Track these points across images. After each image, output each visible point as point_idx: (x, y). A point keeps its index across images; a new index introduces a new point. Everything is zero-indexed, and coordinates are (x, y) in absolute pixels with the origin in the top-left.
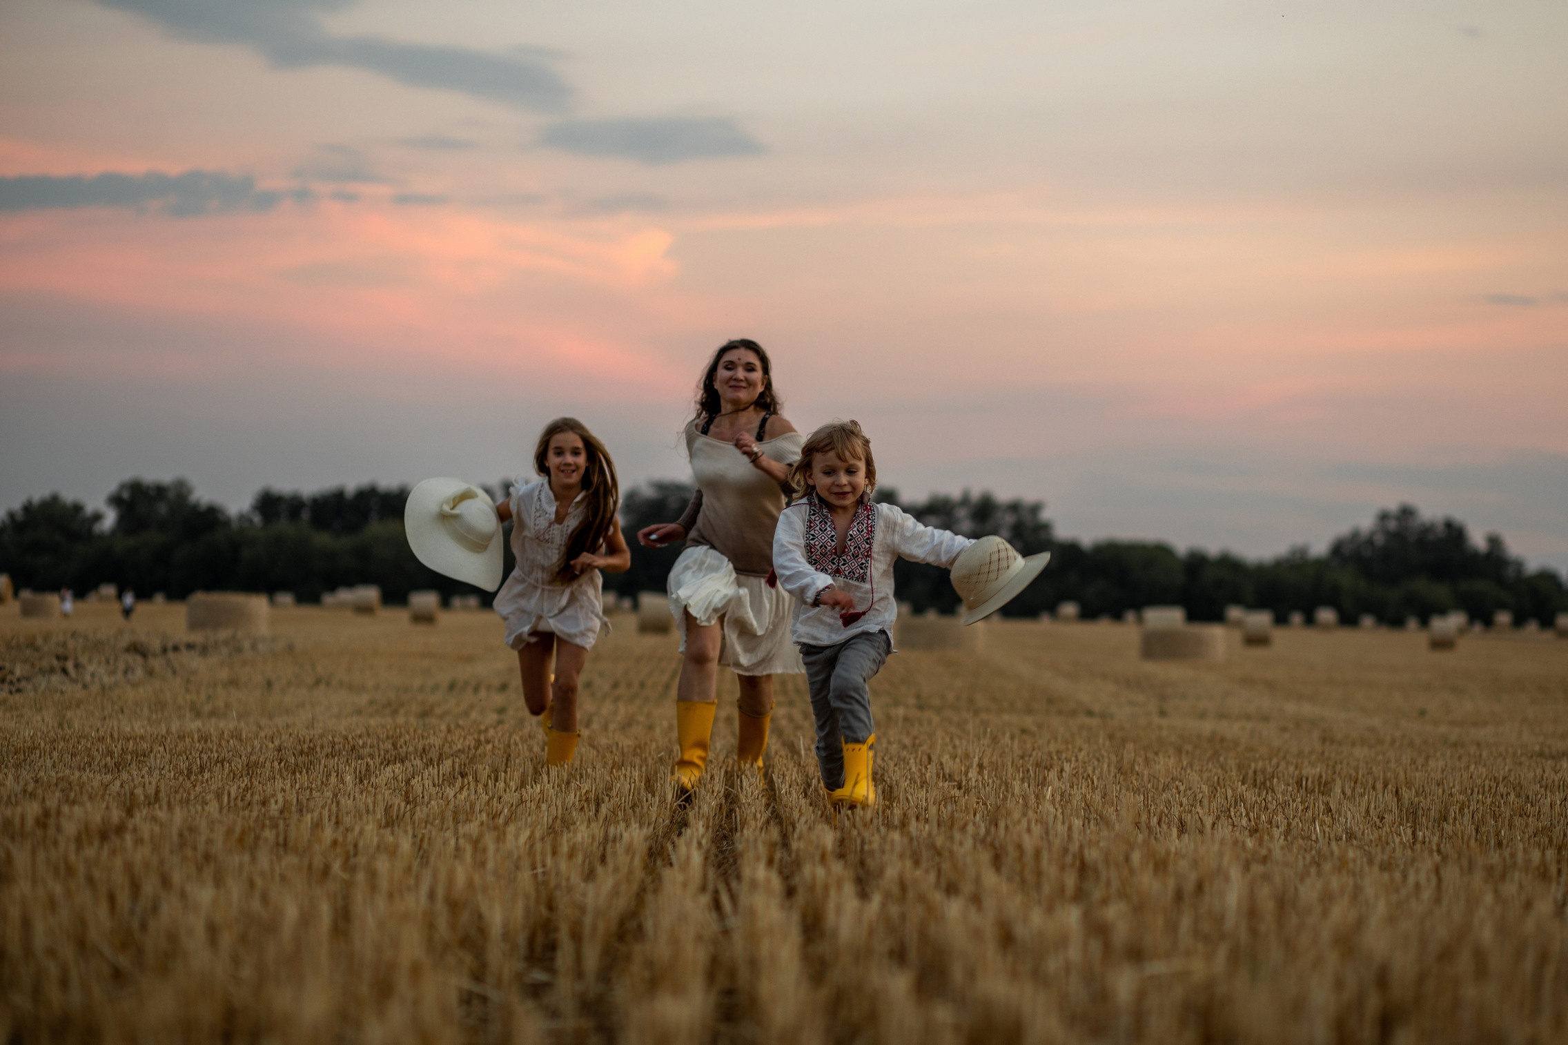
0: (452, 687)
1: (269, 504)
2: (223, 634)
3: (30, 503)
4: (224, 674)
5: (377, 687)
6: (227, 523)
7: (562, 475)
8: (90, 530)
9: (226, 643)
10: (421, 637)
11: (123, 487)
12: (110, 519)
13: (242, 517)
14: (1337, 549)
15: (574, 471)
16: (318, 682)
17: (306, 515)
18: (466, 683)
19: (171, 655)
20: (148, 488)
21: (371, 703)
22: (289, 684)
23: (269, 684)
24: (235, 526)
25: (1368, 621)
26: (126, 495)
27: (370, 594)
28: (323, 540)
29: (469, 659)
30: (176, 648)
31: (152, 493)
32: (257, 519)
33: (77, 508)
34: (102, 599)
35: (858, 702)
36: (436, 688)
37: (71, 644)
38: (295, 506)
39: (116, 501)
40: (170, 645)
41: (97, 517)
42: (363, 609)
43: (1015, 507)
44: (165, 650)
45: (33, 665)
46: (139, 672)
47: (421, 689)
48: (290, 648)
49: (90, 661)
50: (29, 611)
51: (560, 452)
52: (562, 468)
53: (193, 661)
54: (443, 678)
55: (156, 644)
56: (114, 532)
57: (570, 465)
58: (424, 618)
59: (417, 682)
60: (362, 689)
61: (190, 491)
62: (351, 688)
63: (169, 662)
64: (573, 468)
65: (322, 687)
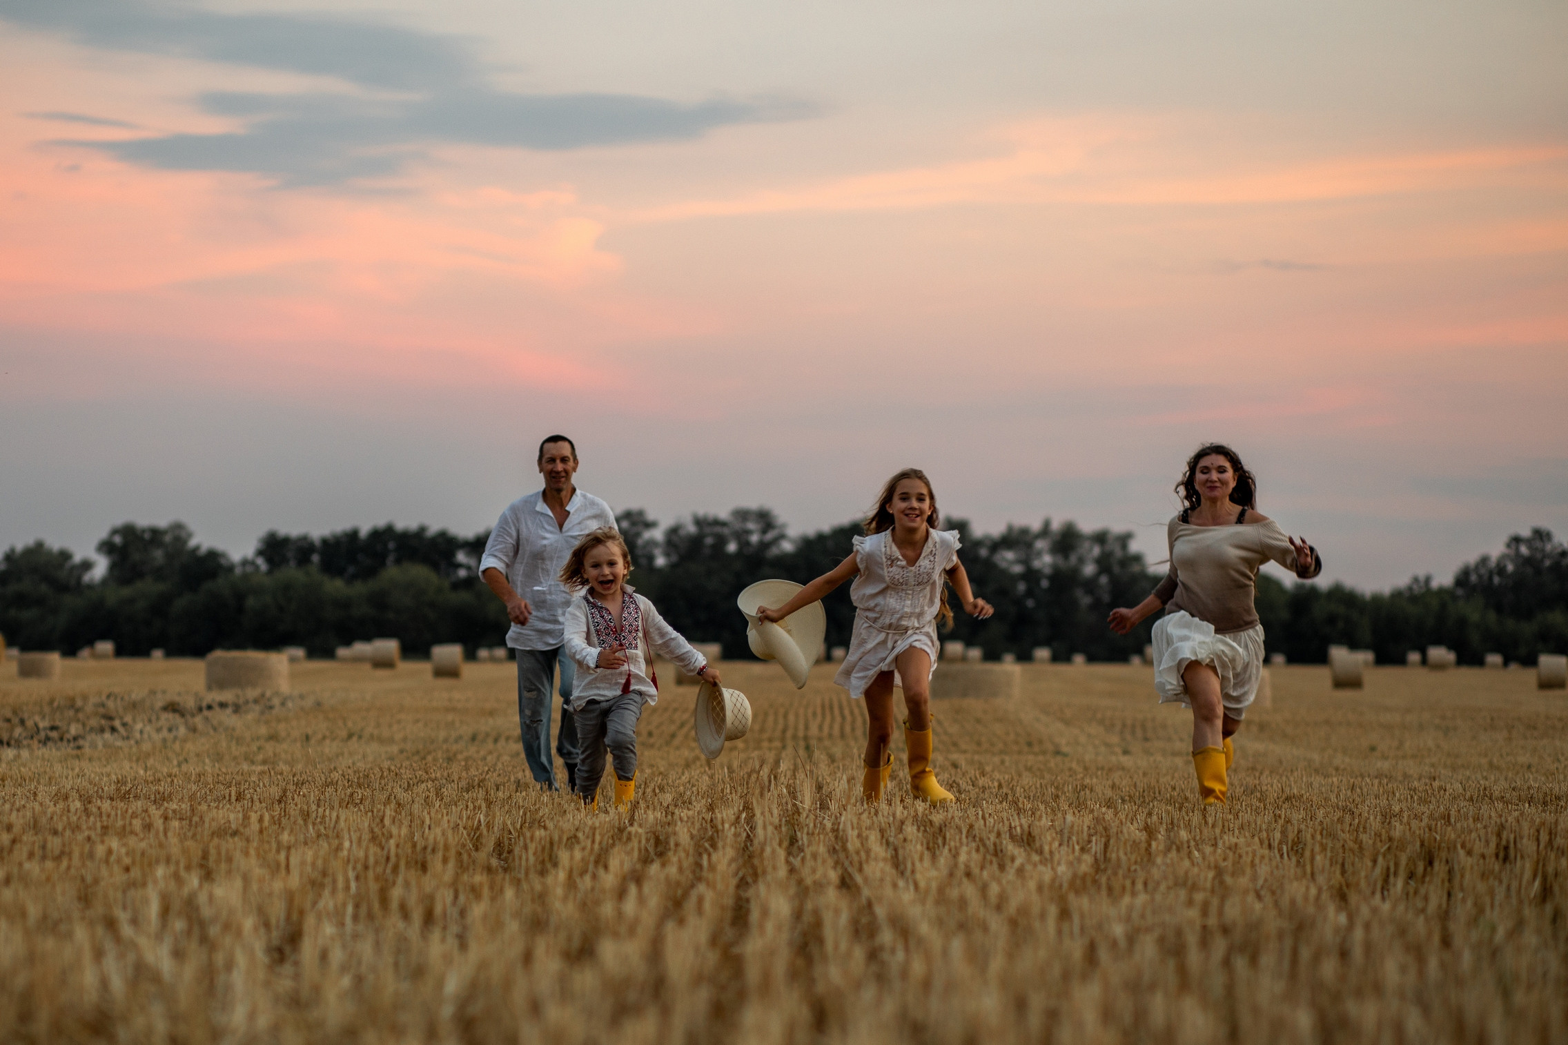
0: (474, 738)
1: (274, 548)
2: (252, 693)
3: (13, 550)
4: (263, 730)
5: (405, 739)
6: (231, 568)
7: (906, 518)
8: (79, 578)
9: (256, 701)
10: (443, 691)
11: (115, 532)
12: (101, 568)
13: (245, 562)
14: (1463, 579)
15: (918, 516)
16: (350, 736)
17: (315, 558)
18: (487, 735)
19: (206, 713)
20: (143, 531)
21: (401, 751)
22: (324, 738)
23: (307, 738)
24: (238, 571)
25: (1494, 659)
26: (118, 540)
27: (390, 646)
28: (335, 586)
29: (492, 713)
30: (210, 707)
31: (147, 536)
32: (261, 563)
33: (65, 556)
34: (96, 656)
35: (632, 751)
36: (458, 739)
37: (111, 704)
38: (303, 550)
39: (107, 547)
40: (204, 704)
41: (87, 565)
42: (382, 663)
43: (1100, 538)
44: (200, 709)
45: (84, 725)
46: (182, 730)
47: (446, 741)
48: (319, 704)
49: (134, 720)
50: (27, 671)
51: (905, 497)
52: (908, 512)
53: (227, 718)
54: (466, 731)
55: (190, 703)
56: (105, 582)
57: (915, 509)
58: (447, 672)
59: (442, 734)
60: (391, 741)
61: (190, 535)
62: (381, 740)
63: (207, 719)
64: (917, 512)
65: (355, 739)
